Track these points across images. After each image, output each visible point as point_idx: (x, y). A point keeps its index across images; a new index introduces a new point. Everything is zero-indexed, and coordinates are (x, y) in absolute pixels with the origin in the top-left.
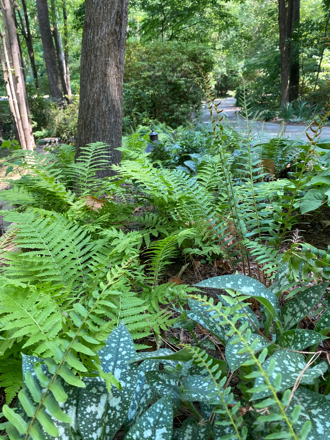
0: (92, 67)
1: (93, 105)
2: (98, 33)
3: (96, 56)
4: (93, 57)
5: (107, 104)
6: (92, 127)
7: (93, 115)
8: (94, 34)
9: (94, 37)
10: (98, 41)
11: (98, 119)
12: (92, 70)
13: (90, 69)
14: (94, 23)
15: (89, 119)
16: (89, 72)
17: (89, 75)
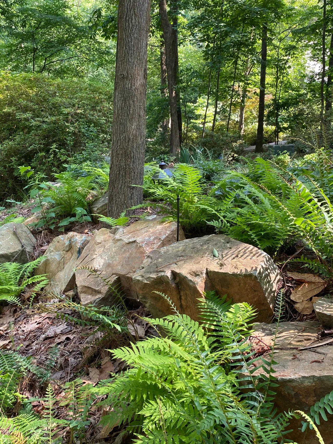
0: (131, 110)
1: (133, 139)
2: (134, 84)
3: (134, 101)
4: (131, 102)
5: (141, 138)
6: (132, 156)
7: (133, 147)
8: (131, 84)
9: (131, 87)
10: (135, 90)
11: (136, 150)
12: (131, 112)
13: (130, 110)
14: (132, 77)
15: (130, 149)
16: (128, 113)
17: (128, 115)
